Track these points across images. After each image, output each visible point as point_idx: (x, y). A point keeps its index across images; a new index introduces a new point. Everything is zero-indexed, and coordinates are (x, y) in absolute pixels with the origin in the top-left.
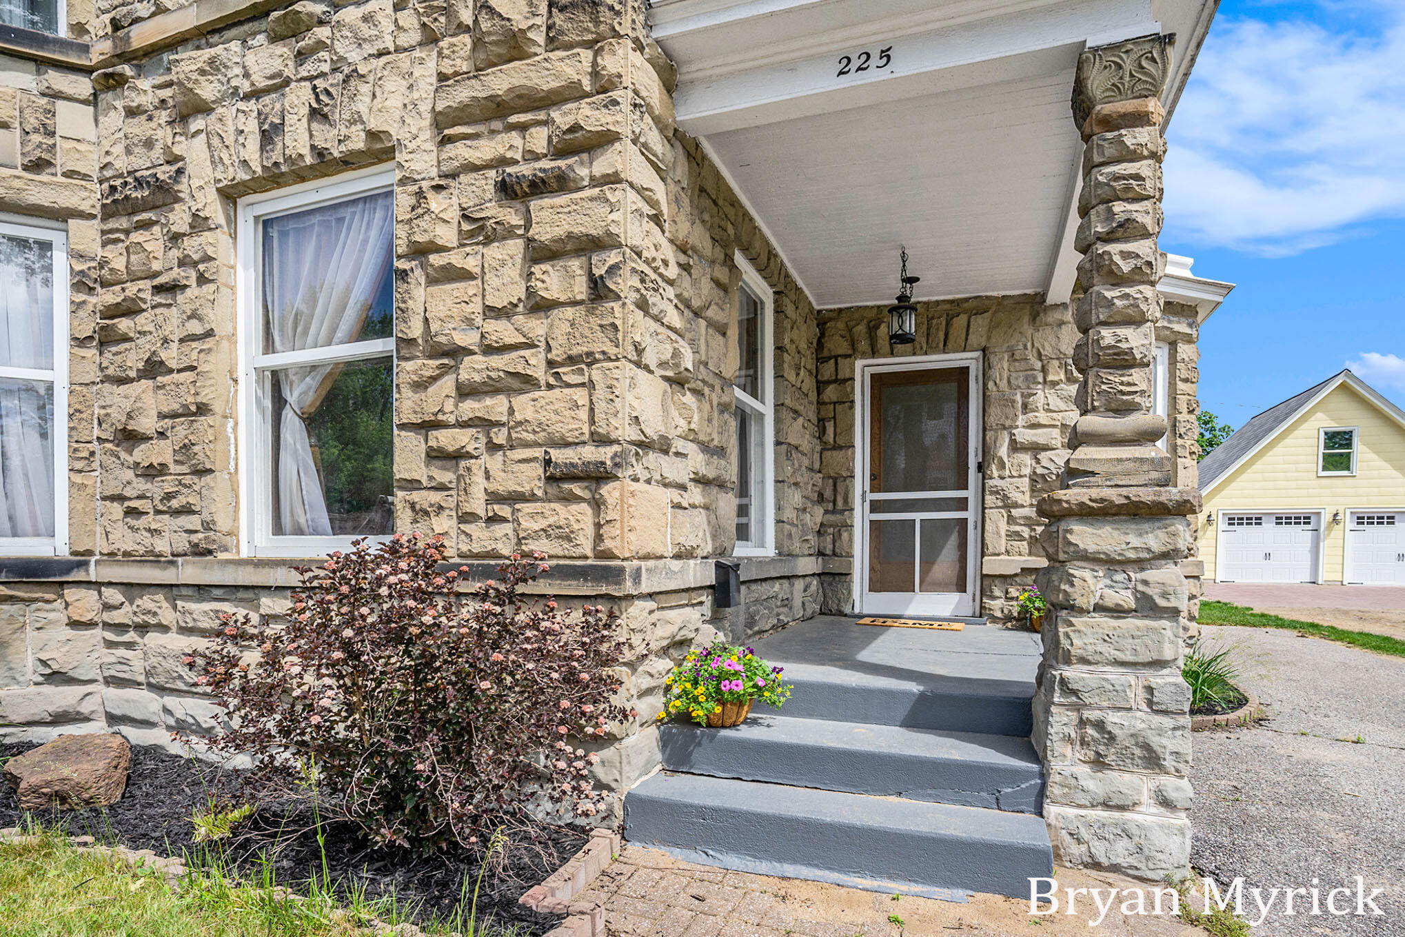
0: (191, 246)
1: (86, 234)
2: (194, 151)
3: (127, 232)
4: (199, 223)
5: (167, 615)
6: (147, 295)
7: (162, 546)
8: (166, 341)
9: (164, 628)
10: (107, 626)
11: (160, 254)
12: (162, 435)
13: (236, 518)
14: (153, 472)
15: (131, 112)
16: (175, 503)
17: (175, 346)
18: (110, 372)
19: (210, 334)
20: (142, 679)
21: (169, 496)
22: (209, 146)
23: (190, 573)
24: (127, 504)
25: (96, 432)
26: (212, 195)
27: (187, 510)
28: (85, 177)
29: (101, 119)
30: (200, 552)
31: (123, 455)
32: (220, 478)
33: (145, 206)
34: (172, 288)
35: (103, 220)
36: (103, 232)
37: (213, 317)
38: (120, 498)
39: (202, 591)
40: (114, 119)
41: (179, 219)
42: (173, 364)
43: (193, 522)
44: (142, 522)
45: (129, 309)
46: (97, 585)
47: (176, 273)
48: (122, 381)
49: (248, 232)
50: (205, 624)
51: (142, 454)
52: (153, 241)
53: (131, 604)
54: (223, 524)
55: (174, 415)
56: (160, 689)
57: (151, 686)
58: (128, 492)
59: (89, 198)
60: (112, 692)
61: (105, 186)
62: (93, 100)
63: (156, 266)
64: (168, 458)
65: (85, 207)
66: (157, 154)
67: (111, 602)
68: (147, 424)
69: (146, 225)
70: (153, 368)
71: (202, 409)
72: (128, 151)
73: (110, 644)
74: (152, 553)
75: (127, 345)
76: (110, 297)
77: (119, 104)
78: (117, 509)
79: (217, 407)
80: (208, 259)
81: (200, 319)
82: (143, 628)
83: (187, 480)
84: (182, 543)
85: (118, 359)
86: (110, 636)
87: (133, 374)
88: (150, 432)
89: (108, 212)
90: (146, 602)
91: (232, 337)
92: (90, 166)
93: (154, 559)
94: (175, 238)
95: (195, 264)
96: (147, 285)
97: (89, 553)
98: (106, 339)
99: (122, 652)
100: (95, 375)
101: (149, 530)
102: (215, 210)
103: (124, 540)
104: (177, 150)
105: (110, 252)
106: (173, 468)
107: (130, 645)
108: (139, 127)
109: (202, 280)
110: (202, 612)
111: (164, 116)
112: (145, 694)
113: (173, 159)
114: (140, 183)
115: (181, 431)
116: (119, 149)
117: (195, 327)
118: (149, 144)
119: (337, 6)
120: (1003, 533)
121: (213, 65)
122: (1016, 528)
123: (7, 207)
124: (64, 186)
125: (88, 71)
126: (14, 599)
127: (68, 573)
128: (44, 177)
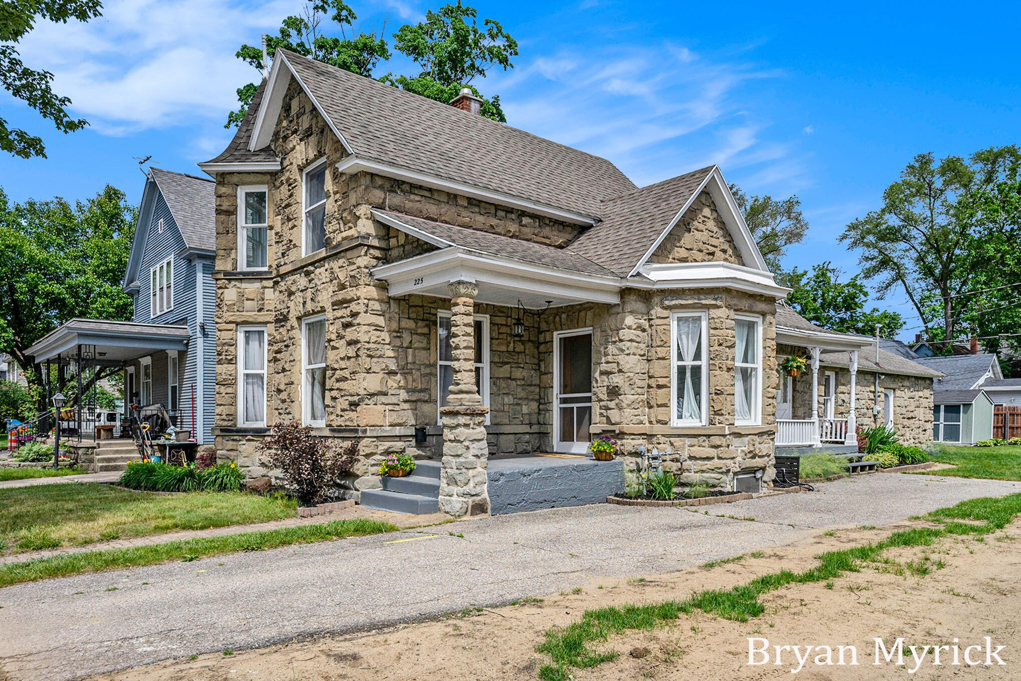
0: (291, 334)
1: (271, 328)
2: (291, 306)
3: (279, 328)
4: (292, 328)
6: (283, 348)
8: (286, 362)
11: (285, 335)
12: (285, 390)
13: (301, 415)
14: (284, 401)
15: (280, 292)
16: (287, 411)
17: (288, 363)
18: (275, 370)
19: (294, 360)
21: (286, 409)
22: (294, 305)
24: (279, 411)
25: (272, 389)
26: (295, 319)
27: (289, 413)
28: (271, 311)
29: (274, 294)
31: (278, 396)
32: (296, 403)
33: (283, 321)
34: (288, 346)
35: (275, 324)
36: (275, 328)
37: (296, 356)
38: (277, 409)
40: (277, 294)
41: (289, 325)
42: (287, 369)
43: (291, 416)
45: (280, 352)
47: (288, 342)
48: (278, 373)
49: (303, 329)
51: (281, 396)
52: (284, 331)
54: (298, 417)
55: (287, 384)
58: (279, 407)
59: (272, 317)
61: (275, 314)
62: (273, 288)
63: (285, 339)
64: (286, 397)
65: (271, 320)
66: (285, 305)
68: (282, 387)
69: (283, 326)
70: (283, 370)
71: (292, 383)
72: (280, 303)
75: (279, 362)
76: (275, 348)
77: (278, 290)
78: (277, 413)
79: (297, 382)
80: (294, 338)
81: (293, 356)
83: (290, 404)
85: (277, 366)
87: (280, 371)
88: (283, 389)
89: (276, 322)
91: (300, 361)
92: (272, 308)
94: (288, 331)
95: (292, 339)
96: (283, 344)
97: (270, 426)
98: (275, 360)
100: (272, 371)
102: (296, 324)
104: (288, 305)
105: (276, 334)
106: (287, 400)
108: (281, 297)
109: (293, 344)
111: (286, 294)
113: (288, 307)
114: (282, 313)
115: (289, 389)
116: (278, 303)
117: (292, 358)
118: (283, 302)
119: (316, 268)
120: (598, 414)
121: (294, 282)
122: (602, 411)
123: (251, 323)
124: (266, 315)
125: (272, 278)
126: (253, 440)
127: (265, 432)
128: (261, 313)
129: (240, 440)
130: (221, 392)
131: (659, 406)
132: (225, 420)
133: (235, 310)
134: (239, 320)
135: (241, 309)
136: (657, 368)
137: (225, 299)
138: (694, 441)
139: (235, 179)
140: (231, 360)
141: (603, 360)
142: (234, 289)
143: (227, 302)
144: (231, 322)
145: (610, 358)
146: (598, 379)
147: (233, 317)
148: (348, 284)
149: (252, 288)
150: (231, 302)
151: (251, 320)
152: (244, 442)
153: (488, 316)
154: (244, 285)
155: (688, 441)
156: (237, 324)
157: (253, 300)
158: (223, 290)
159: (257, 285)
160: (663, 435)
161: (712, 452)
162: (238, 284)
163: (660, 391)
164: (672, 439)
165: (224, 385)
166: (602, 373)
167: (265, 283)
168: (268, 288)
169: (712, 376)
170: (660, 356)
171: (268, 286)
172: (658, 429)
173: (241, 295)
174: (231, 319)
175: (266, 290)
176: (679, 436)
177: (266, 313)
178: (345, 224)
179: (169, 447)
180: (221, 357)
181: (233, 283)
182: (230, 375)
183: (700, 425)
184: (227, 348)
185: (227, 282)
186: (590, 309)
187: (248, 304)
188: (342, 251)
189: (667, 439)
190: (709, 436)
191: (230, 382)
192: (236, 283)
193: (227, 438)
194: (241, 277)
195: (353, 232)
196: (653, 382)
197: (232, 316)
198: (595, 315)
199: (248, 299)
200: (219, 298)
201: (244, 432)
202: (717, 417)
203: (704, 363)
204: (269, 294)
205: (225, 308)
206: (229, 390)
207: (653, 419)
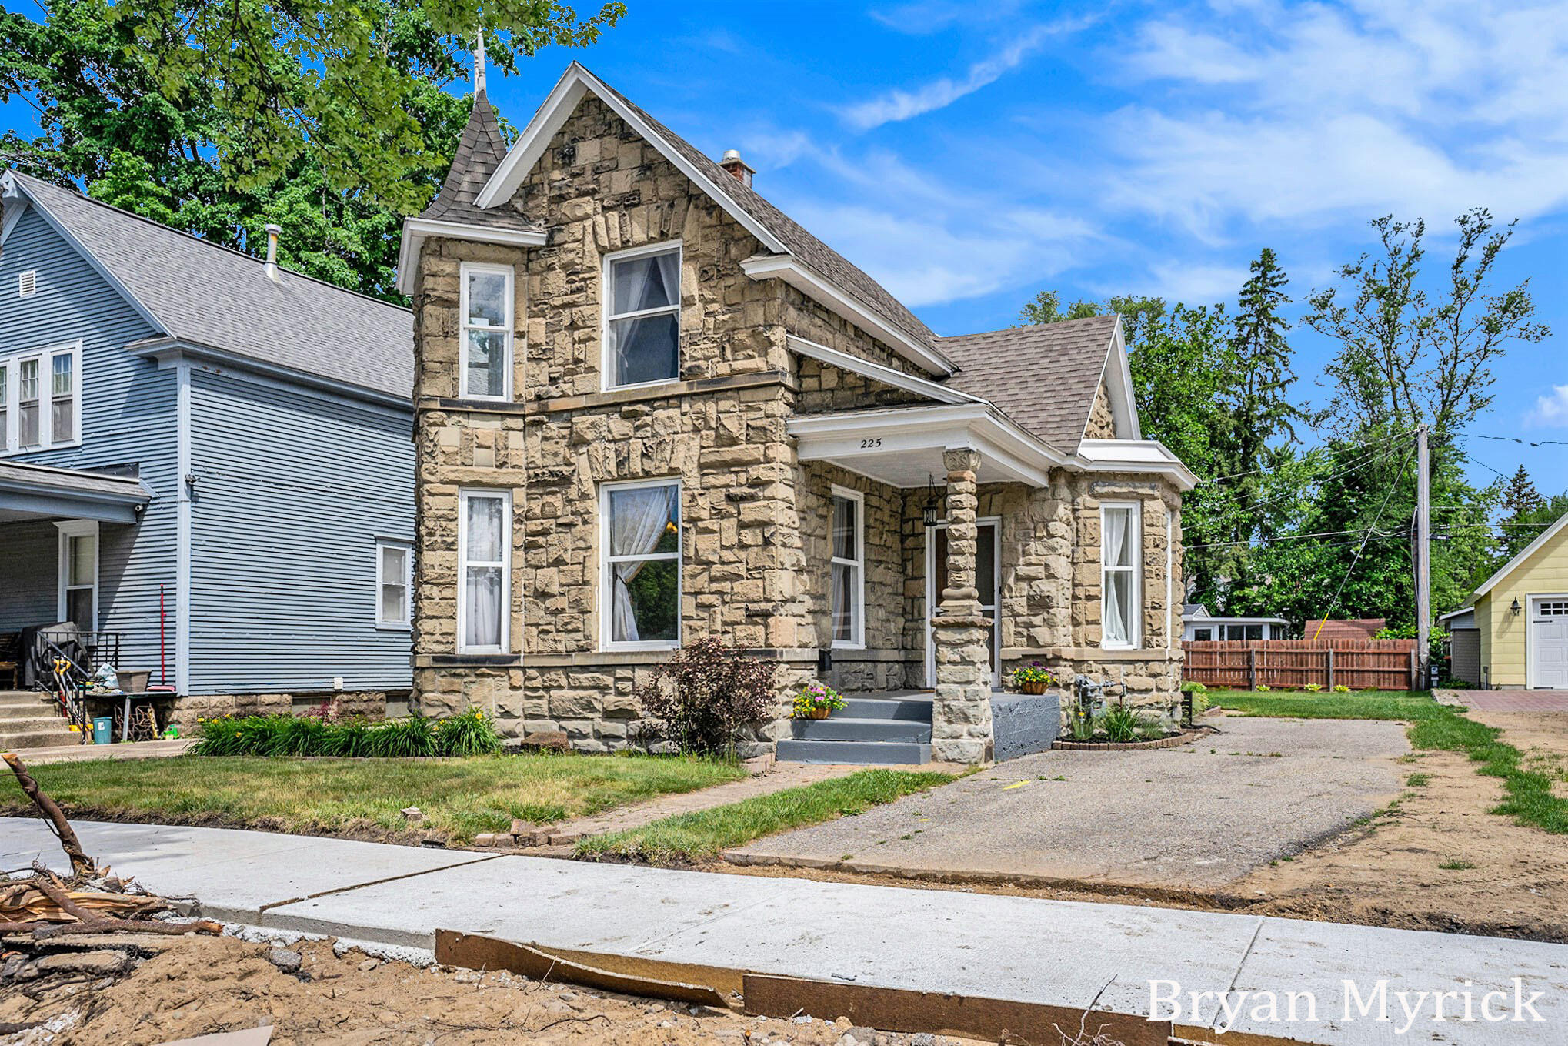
0: (580, 506)
1: (520, 495)
2: (582, 462)
3: (541, 495)
4: (584, 497)
5: (564, 682)
6: (554, 527)
7: (561, 647)
8: (566, 550)
9: (561, 688)
10: (527, 688)
11: (561, 508)
12: (562, 594)
13: (597, 634)
14: (556, 612)
15: (545, 438)
16: (569, 627)
17: (570, 552)
18: (532, 562)
19: (590, 547)
20: (546, 714)
21: (566, 624)
22: (590, 461)
23: (579, 660)
24: (540, 628)
25: (523, 592)
26: (591, 483)
27: (577, 630)
28: (520, 467)
29: (528, 439)
30: (582, 650)
31: (540, 604)
32: (592, 615)
33: (554, 484)
34: (569, 525)
35: (528, 488)
36: (528, 494)
37: (592, 542)
38: (537, 625)
39: (584, 669)
40: (535, 440)
41: (573, 492)
42: (568, 561)
43: (580, 636)
44: (550, 636)
45: (545, 533)
46: (523, 669)
47: (570, 518)
48: (537, 567)
49: (604, 498)
50: (586, 684)
51: (549, 603)
52: (557, 501)
53: (542, 676)
54: (594, 637)
55: (569, 585)
56: (557, 718)
57: (552, 717)
58: (541, 622)
59: (521, 479)
60: (529, 722)
61: (531, 472)
62: (523, 430)
63: (559, 513)
64: (566, 606)
65: (520, 482)
66: (560, 459)
67: (533, 676)
68: (555, 589)
69: (554, 493)
70: (558, 562)
71: (586, 583)
72: (543, 456)
73: (528, 698)
74: (556, 651)
75: (541, 550)
76: (533, 526)
77: (540, 434)
78: (535, 630)
79: (593, 582)
80: (588, 513)
81: (585, 541)
82: (547, 689)
83: (577, 616)
84: (573, 646)
85: (538, 557)
86: (529, 693)
87: (545, 564)
88: (556, 593)
89: (531, 486)
90: (553, 675)
91: (597, 549)
92: (523, 462)
93: (557, 654)
94: (570, 501)
95: (581, 514)
96: (552, 521)
97: (520, 652)
98: (528, 547)
99: (535, 701)
100: (523, 564)
101: (555, 640)
102: (592, 491)
103: (537, 645)
104: (572, 460)
105: (533, 504)
106: (567, 610)
107: (540, 698)
108: (549, 446)
109: (585, 522)
110: (584, 678)
111: (564, 442)
112: (548, 722)
113: (569, 464)
114: (552, 474)
115: (574, 593)
116: (538, 455)
117: (581, 544)
118: (556, 454)
119: (655, 409)
120: (1012, 633)
121: (593, 425)
122: (1020, 629)
123: (487, 485)
124: (514, 473)
125: (524, 416)
126: (489, 675)
127: (512, 662)
128: (504, 470)
129: (466, 675)
130: (434, 595)
131: (1088, 623)
132: (441, 643)
133: (459, 462)
134: (466, 479)
135: (468, 461)
136: (1085, 574)
137: (441, 443)
138: (1130, 668)
139: (462, 249)
140: (453, 543)
141: (1021, 561)
142: (456, 429)
143: (444, 449)
144: (452, 482)
145: (1033, 559)
146: (1013, 586)
147: (456, 474)
148: (744, 438)
149: (487, 428)
150: (452, 450)
151: (486, 480)
152: (473, 678)
153: (862, 494)
154: (473, 423)
155: (1124, 669)
156: (461, 484)
157: (489, 447)
158: (437, 428)
159: (496, 424)
160: (1095, 661)
161: (1151, 683)
162: (464, 421)
163: (1089, 604)
164: (1107, 667)
165: (438, 585)
166: (1018, 578)
167: (510, 422)
168: (514, 430)
169: (1147, 585)
170: (1091, 558)
171: (514, 427)
172: (1088, 653)
173: (468, 438)
174: (452, 476)
175: (511, 432)
176: (1113, 662)
177: (510, 470)
178: (734, 351)
179: (132, 700)
180: (433, 539)
181: (455, 418)
182: (449, 569)
183: (1130, 648)
184: (444, 524)
185: (445, 415)
186: (998, 492)
187: (480, 455)
188: (731, 389)
189: (1100, 667)
190: (1147, 662)
191: (449, 580)
192: (461, 419)
193: (443, 672)
194: (471, 409)
195: (758, 363)
196: (1080, 592)
197: (453, 471)
198: (1005, 501)
199: (480, 446)
200: (432, 441)
201: (475, 663)
202: (1155, 638)
203: (1134, 568)
204: (516, 439)
205: (441, 459)
206: (447, 593)
207: (1082, 640)
